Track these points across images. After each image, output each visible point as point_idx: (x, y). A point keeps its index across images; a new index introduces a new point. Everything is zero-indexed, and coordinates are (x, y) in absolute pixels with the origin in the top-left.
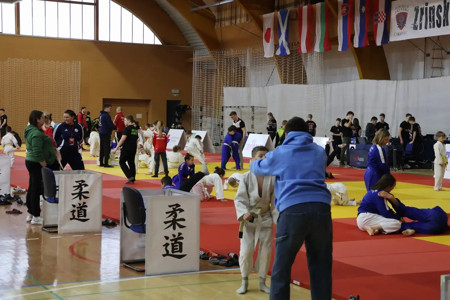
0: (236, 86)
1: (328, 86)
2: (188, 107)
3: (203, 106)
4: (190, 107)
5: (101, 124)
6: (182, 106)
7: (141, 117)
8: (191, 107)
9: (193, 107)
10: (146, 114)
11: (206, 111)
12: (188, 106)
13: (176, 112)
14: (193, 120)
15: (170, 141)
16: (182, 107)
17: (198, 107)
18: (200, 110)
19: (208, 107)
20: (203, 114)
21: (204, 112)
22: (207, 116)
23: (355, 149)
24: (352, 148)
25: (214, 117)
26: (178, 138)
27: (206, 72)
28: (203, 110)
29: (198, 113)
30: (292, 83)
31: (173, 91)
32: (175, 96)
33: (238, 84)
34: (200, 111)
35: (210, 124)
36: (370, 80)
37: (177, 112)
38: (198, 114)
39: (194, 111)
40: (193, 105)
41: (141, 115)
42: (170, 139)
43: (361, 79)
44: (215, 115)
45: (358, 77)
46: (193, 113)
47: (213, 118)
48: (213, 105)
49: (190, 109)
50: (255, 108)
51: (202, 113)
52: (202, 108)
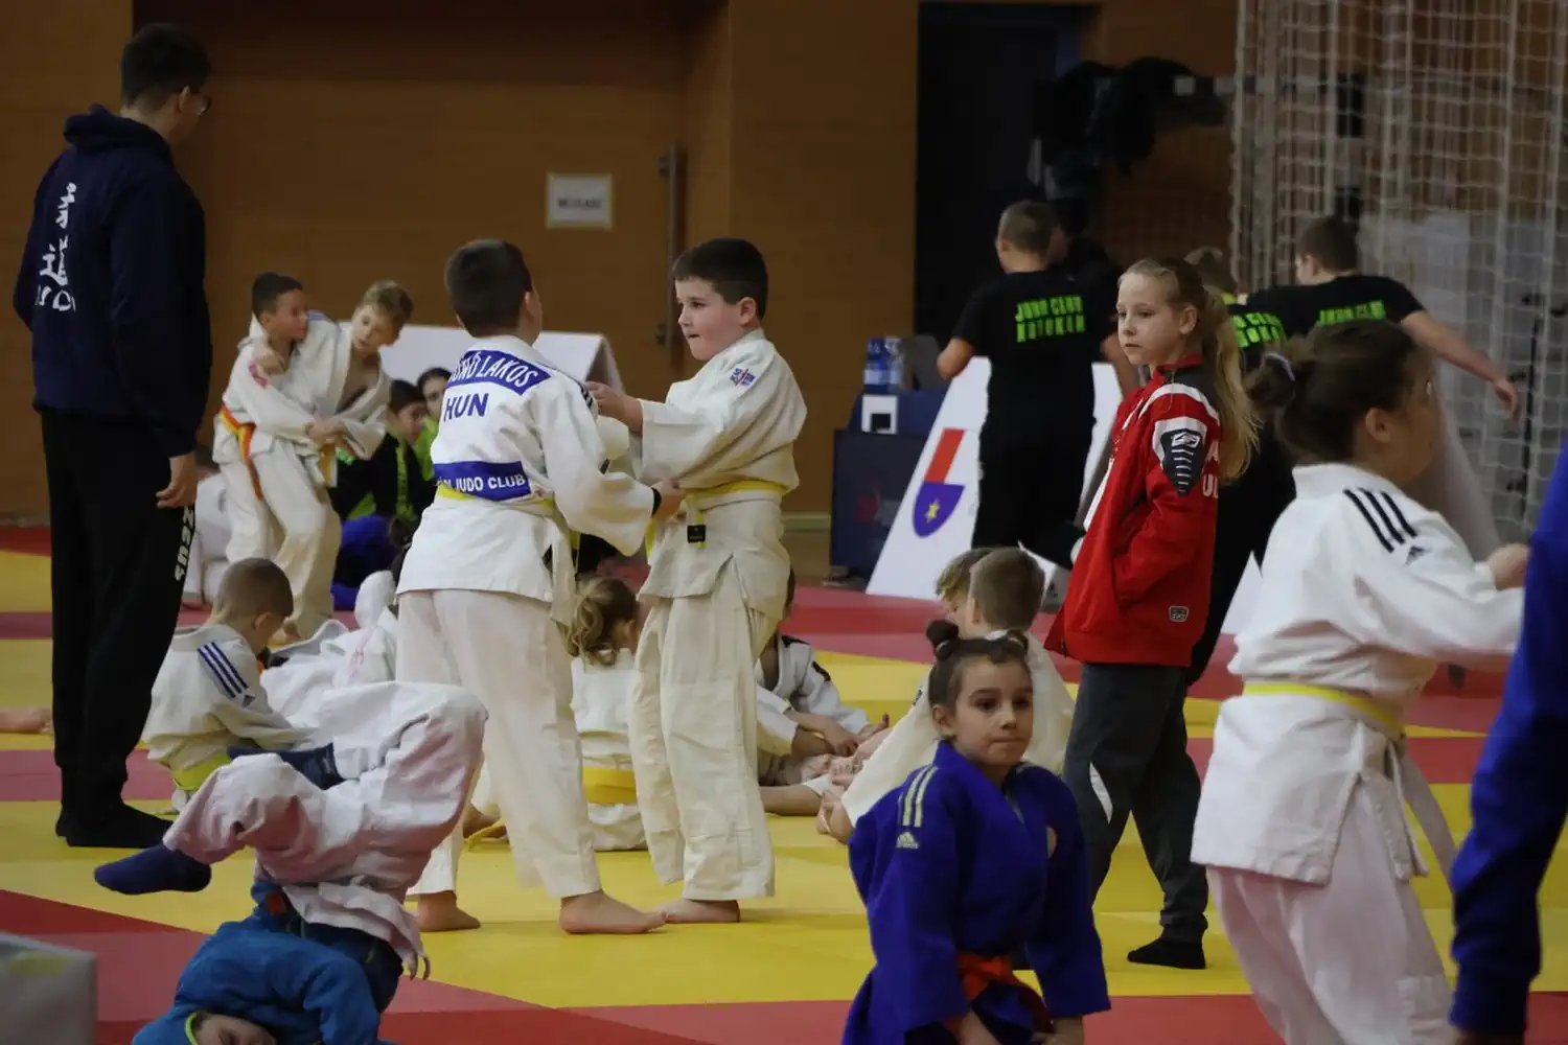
2: (1184, 86)
3: (1378, 72)
4: (1205, 85)
5: (62, 281)
6: (1107, 71)
7: (602, 217)
8: (1220, 87)
9: (1250, 85)
10: (664, 172)
11: (1415, 136)
12: (1184, 71)
13: (1037, 148)
14: (1246, 247)
15: (961, 503)
16: (1103, 85)
17: (1308, 82)
18: (1341, 121)
19: (1433, 88)
20: (1377, 163)
21: (1387, 148)
22: (1421, 199)
25: (1511, 212)
28: (1368, 116)
29: (1306, 162)
34: (1331, 135)
35: (1461, 298)
37: (1047, 159)
38: (1318, 176)
39: (1265, 137)
40: (1252, 56)
41: (598, 188)
42: (958, 488)
44: (1528, 185)
46: (1249, 168)
47: (1501, 218)
48: (1499, 61)
49: (1210, 109)
51: (1359, 159)
52: (1358, 101)
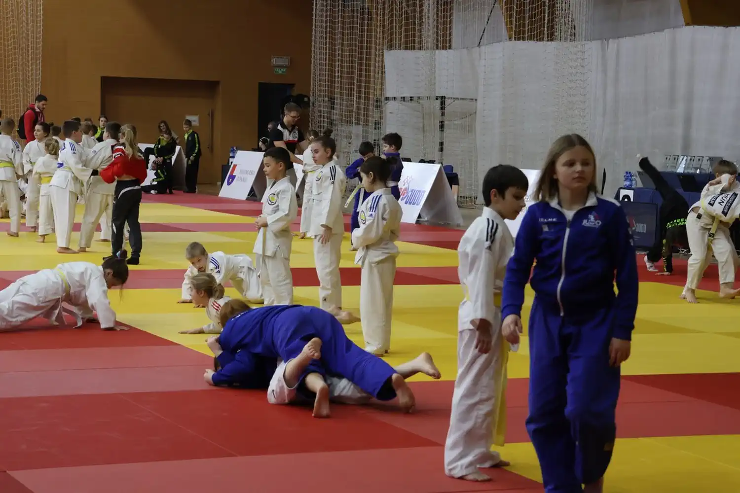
0: (402, 46)
1: (613, 44)
10: (209, 115)
15: (235, 179)
23: (632, 200)
24: (626, 200)
26: (251, 173)
27: (340, 7)
29: (323, 114)
30: (523, 39)
31: (275, 61)
32: (280, 72)
33: (406, 43)
34: (326, 109)
36: (707, 27)
40: (313, 94)
41: (196, 118)
42: (235, 176)
43: (687, 24)
45: (681, 19)
46: (313, 115)
50: (447, 102)
